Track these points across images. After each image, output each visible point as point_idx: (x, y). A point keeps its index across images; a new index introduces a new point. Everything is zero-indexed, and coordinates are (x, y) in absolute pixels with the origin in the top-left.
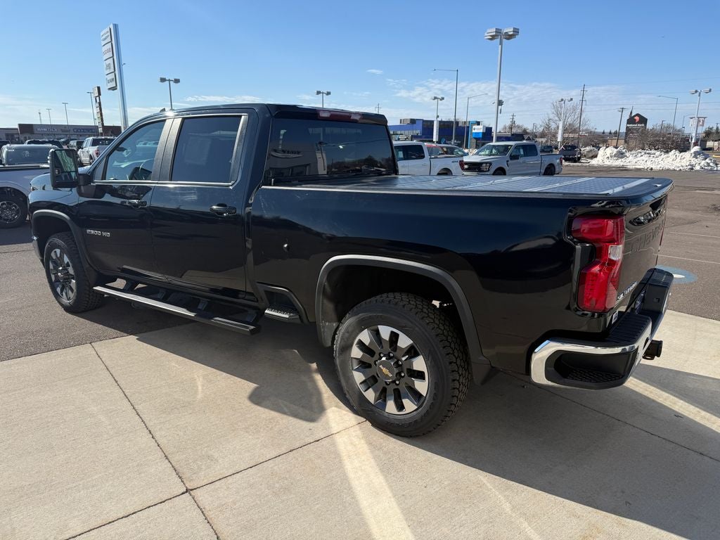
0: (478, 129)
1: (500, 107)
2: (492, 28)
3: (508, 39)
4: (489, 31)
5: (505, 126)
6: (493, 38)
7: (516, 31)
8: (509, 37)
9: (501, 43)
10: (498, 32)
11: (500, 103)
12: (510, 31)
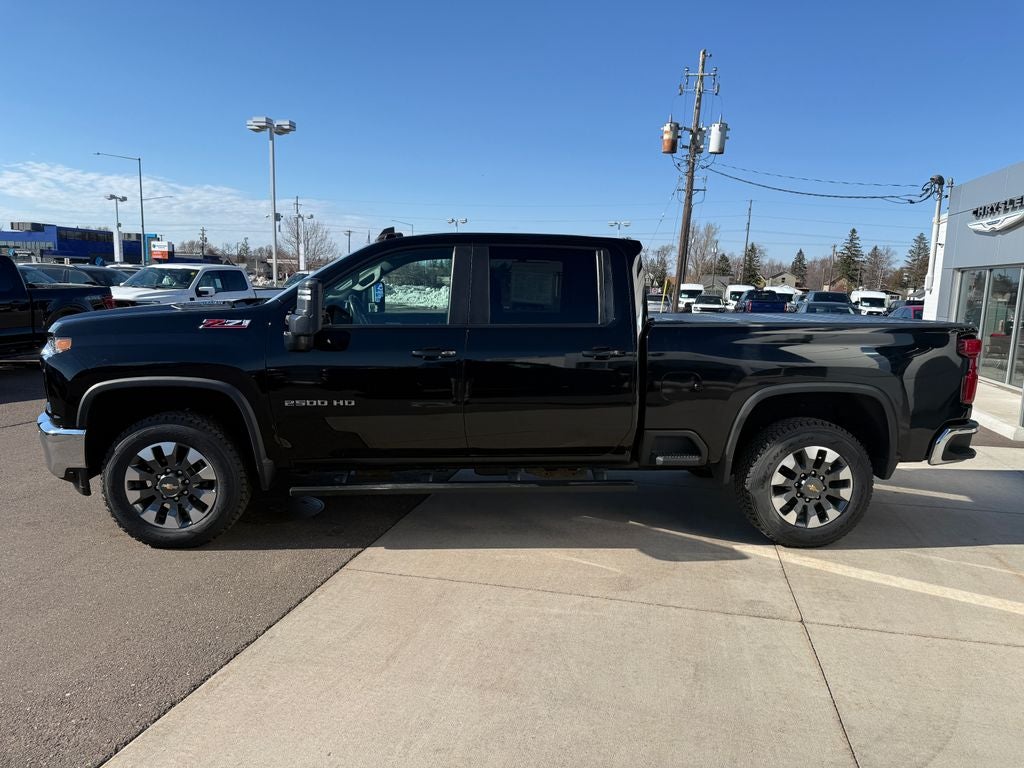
0: (159, 246)
1: (278, 223)
2: (261, 116)
3: (279, 133)
4: (255, 119)
5: (183, 243)
6: (261, 129)
7: (293, 126)
8: (281, 131)
9: (272, 138)
10: (269, 122)
11: (277, 217)
12: (285, 124)
